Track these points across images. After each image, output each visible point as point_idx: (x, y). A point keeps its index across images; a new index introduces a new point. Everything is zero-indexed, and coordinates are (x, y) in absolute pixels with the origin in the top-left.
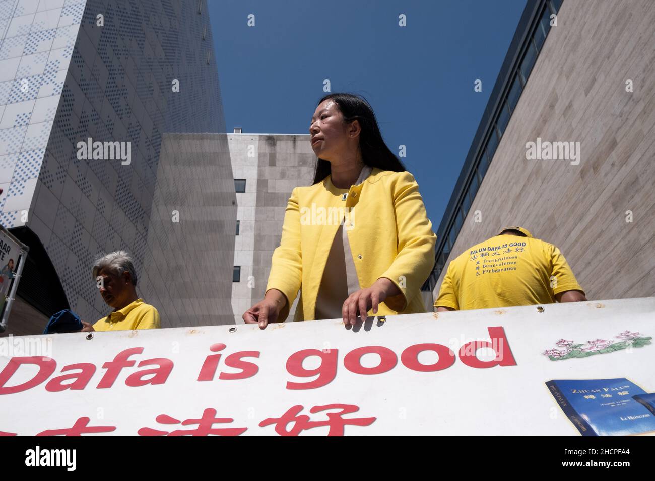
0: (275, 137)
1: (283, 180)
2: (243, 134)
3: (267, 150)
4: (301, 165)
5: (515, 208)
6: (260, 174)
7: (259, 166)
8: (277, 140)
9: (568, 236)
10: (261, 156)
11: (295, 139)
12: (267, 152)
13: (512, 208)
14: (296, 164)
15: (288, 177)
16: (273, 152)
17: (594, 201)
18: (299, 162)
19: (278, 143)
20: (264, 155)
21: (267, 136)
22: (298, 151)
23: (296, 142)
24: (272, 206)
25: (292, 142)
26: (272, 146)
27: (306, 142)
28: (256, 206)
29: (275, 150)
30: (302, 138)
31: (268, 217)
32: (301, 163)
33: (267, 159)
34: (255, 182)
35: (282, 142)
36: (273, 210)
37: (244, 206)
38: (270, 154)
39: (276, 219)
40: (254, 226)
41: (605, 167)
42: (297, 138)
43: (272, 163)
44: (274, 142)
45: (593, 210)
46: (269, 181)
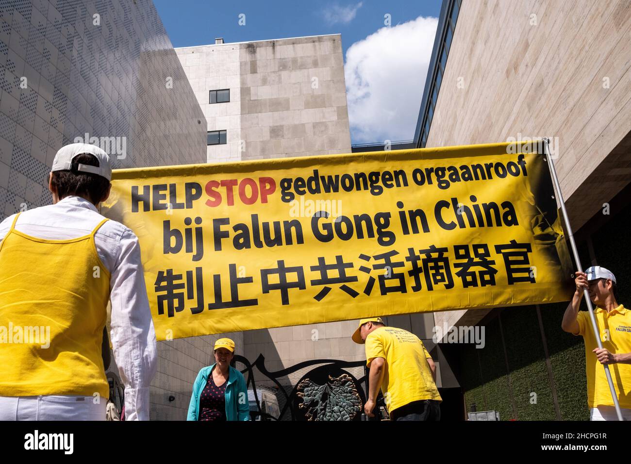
0: (255, 45)
1: (264, 87)
2: (224, 44)
3: (247, 57)
4: (281, 70)
5: (466, 103)
6: (243, 83)
7: (241, 75)
8: (256, 47)
9: (500, 133)
10: (242, 64)
11: (274, 44)
12: (248, 60)
13: (464, 104)
14: (277, 69)
15: (269, 83)
16: (253, 60)
17: (516, 101)
18: (279, 67)
19: (258, 50)
20: (246, 63)
21: (246, 44)
22: (278, 56)
23: (275, 47)
24: (256, 113)
25: (271, 47)
26: (252, 54)
27: (285, 46)
28: (241, 114)
29: (255, 57)
30: (281, 43)
31: (252, 124)
32: (281, 68)
33: (248, 67)
34: (238, 91)
35: (261, 48)
36: (257, 117)
37: (230, 115)
38: (251, 62)
39: (260, 126)
40: (240, 133)
41: (522, 68)
42: (276, 43)
43: (254, 71)
44: (254, 49)
45: (516, 110)
46: (251, 88)
